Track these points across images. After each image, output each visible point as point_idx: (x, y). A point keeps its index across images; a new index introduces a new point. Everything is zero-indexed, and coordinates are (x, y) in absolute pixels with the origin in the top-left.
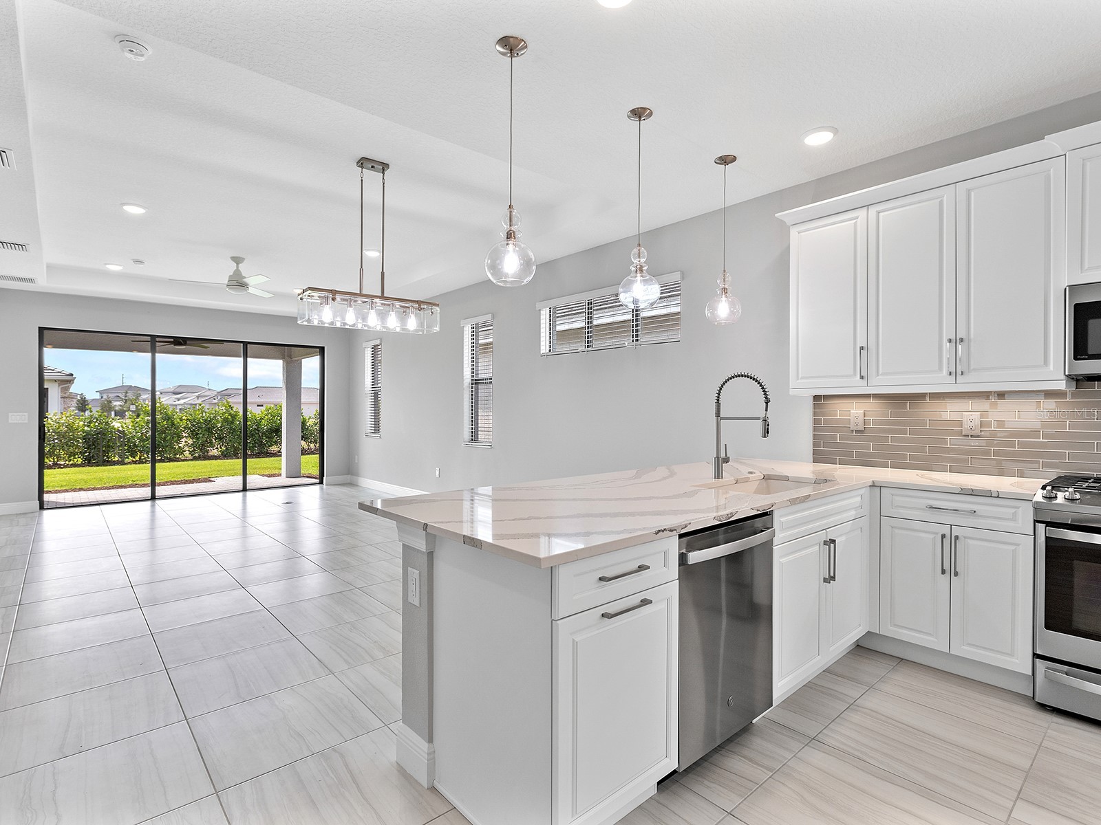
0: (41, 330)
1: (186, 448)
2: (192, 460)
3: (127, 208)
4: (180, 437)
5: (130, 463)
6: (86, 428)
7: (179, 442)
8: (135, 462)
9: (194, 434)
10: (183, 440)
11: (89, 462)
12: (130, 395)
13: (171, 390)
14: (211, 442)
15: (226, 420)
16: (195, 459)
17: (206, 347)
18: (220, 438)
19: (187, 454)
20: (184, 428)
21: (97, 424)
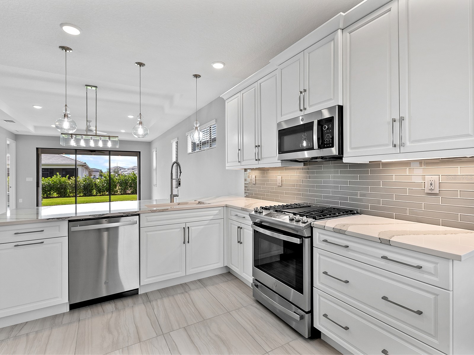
0: (37, 149)
1: (119, 190)
2: (120, 195)
3: (35, 107)
4: (116, 186)
5: (99, 196)
6: (84, 183)
7: (116, 188)
8: (100, 195)
9: (121, 185)
10: (117, 187)
11: (85, 195)
12: (116, 171)
13: (131, 168)
14: (127, 188)
15: (132, 180)
16: (122, 194)
17: (104, 153)
18: (131, 186)
19: (119, 192)
20: (118, 182)
21: (88, 181)
